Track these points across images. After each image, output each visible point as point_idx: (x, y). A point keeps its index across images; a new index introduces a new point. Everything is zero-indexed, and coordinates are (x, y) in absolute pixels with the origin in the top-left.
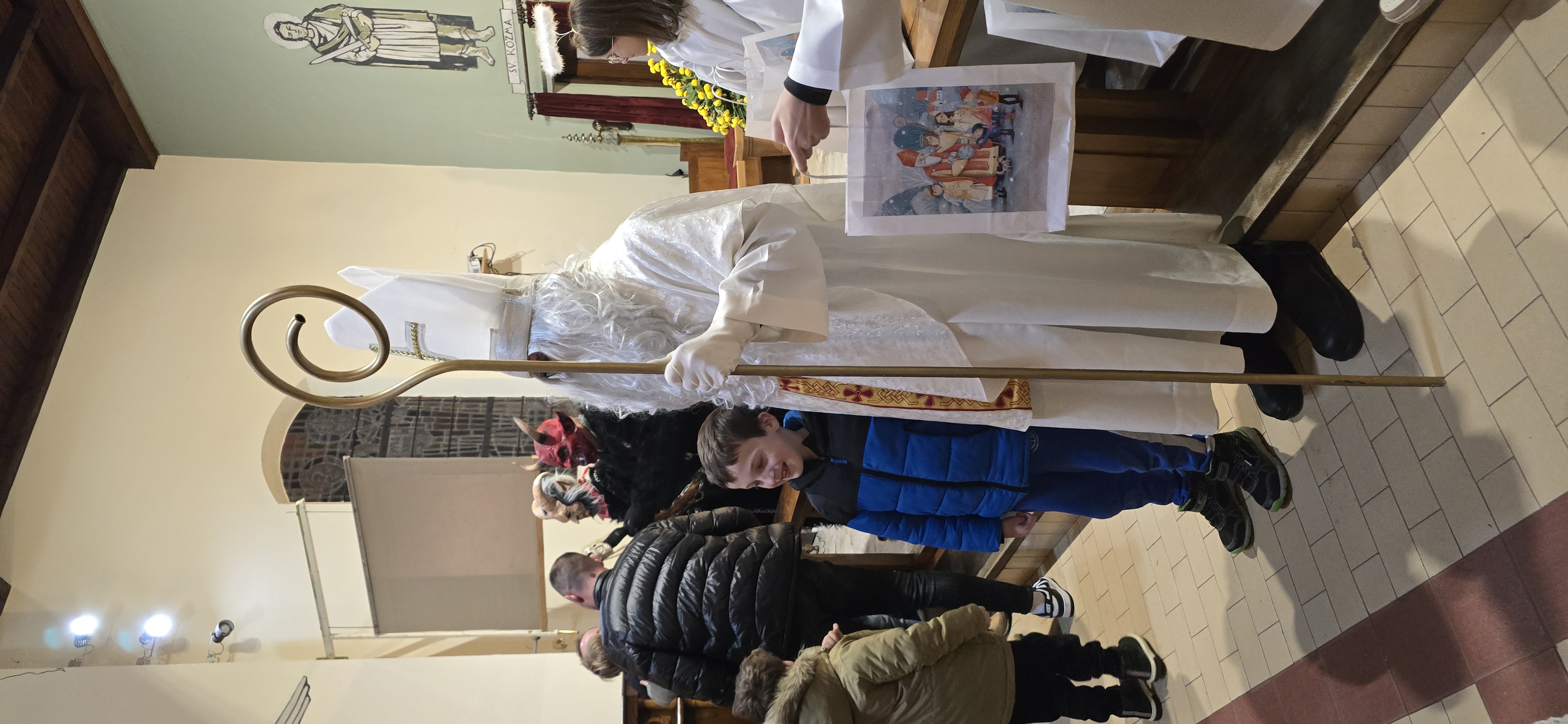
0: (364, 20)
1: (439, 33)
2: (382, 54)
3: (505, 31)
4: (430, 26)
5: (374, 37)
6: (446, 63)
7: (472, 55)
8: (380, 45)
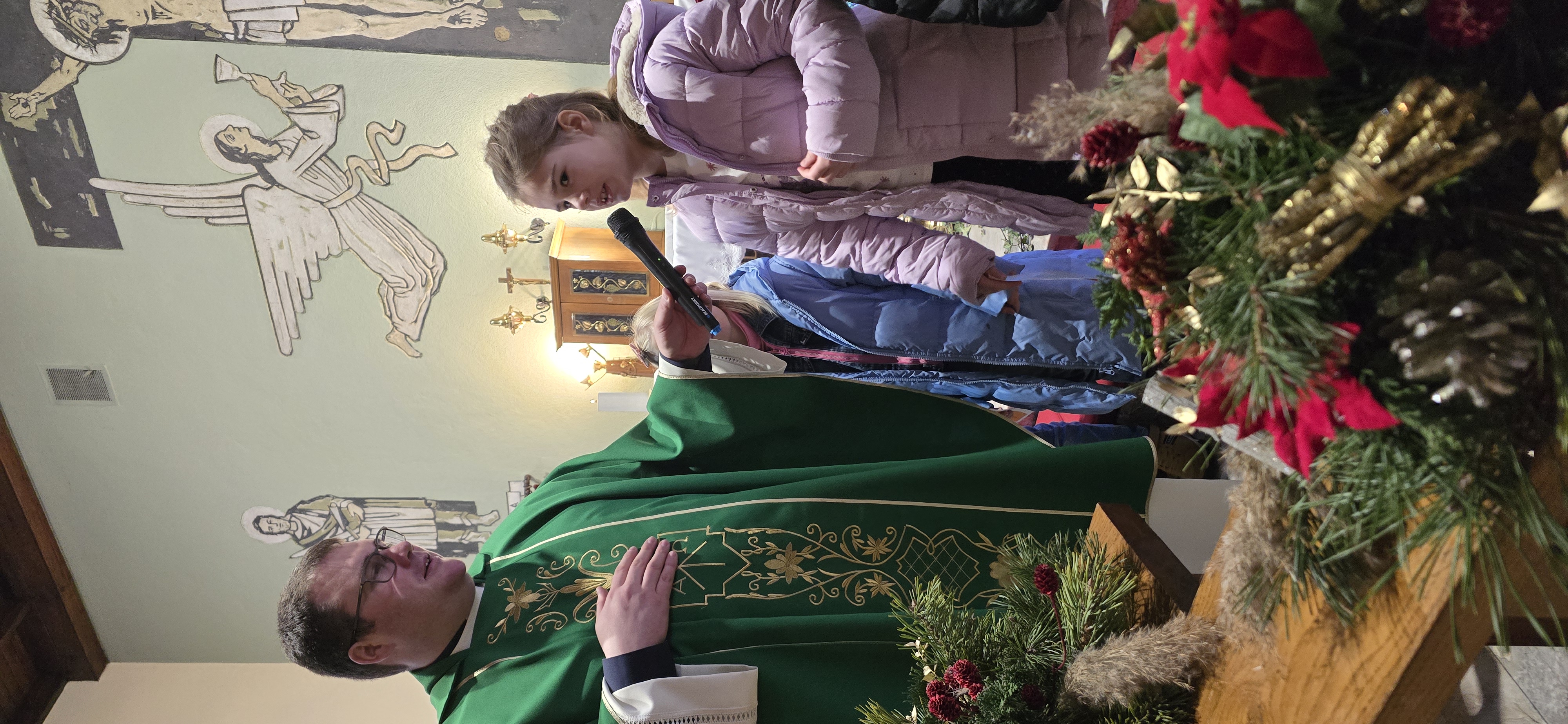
1: (438, 519)
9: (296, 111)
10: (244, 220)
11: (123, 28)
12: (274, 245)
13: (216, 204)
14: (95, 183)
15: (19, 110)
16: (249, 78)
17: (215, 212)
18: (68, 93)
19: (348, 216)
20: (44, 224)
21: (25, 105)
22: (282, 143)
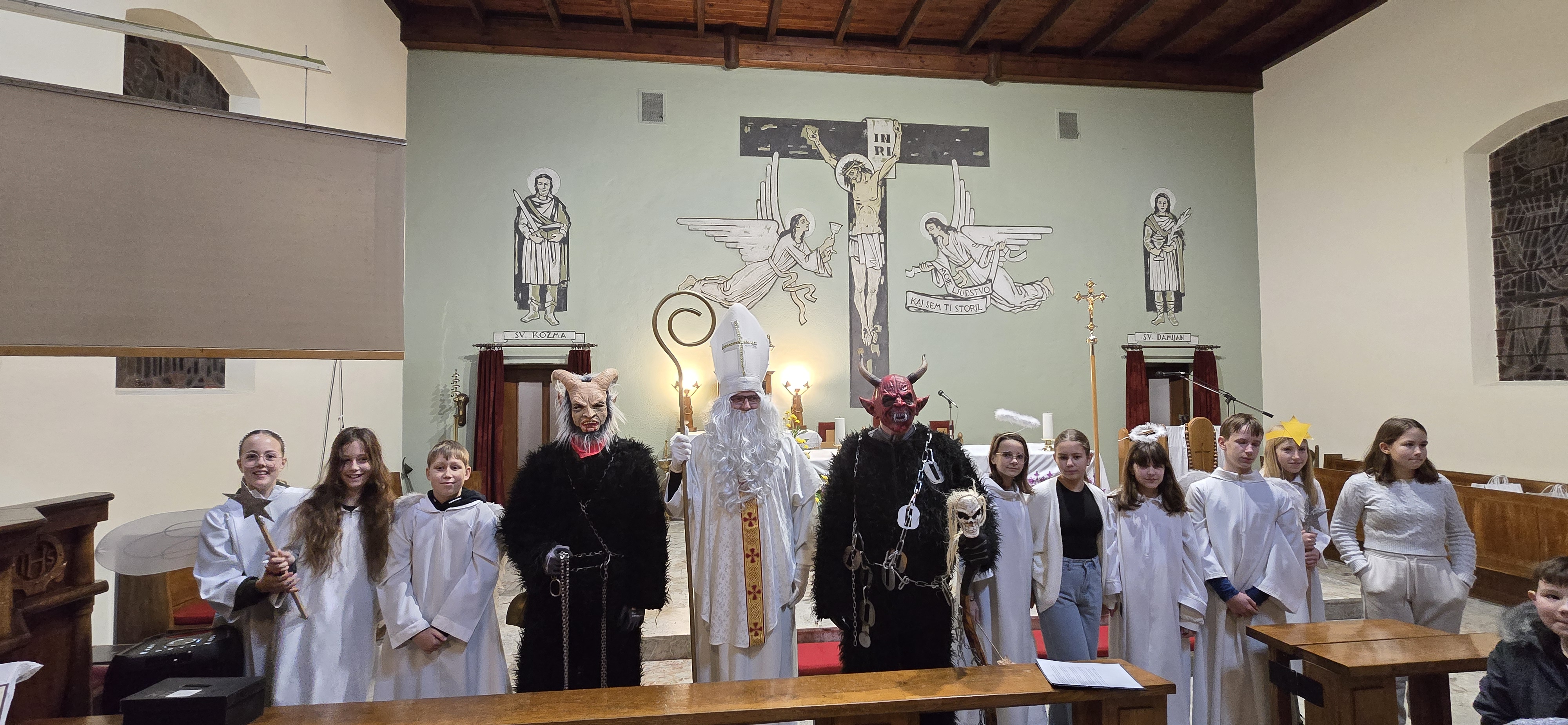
0: (558, 237)
1: (550, 286)
2: (527, 244)
3: (556, 333)
4: (556, 281)
5: (543, 241)
6: (521, 288)
7: (531, 307)
8: (536, 244)
9: (818, 254)
10: (760, 218)
11: (851, 189)
12: (746, 229)
13: (769, 207)
14: (776, 154)
15: (811, 134)
16: (833, 236)
17: (763, 205)
18: (821, 157)
19: (765, 268)
20: (752, 123)
21: (813, 137)
22: (802, 244)
